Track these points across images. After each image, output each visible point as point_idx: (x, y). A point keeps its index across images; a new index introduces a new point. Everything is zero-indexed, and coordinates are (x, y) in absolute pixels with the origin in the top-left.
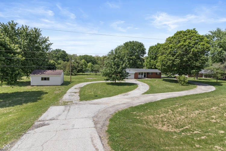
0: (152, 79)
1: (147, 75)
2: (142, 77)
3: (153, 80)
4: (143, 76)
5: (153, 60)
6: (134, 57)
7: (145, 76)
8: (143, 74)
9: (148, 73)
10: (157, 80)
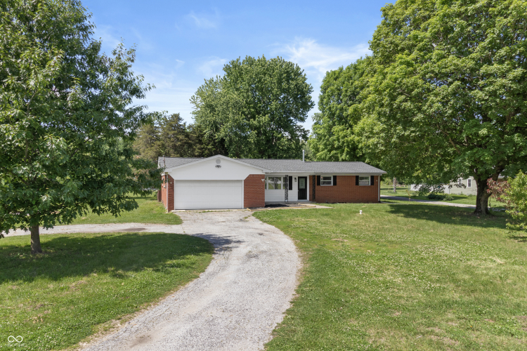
0: (338, 206)
1: (314, 189)
2: (287, 197)
3: (339, 211)
4: (293, 194)
5: (341, 127)
6: (265, 119)
7: (302, 195)
8: (295, 185)
9: (316, 179)
10: (361, 209)
